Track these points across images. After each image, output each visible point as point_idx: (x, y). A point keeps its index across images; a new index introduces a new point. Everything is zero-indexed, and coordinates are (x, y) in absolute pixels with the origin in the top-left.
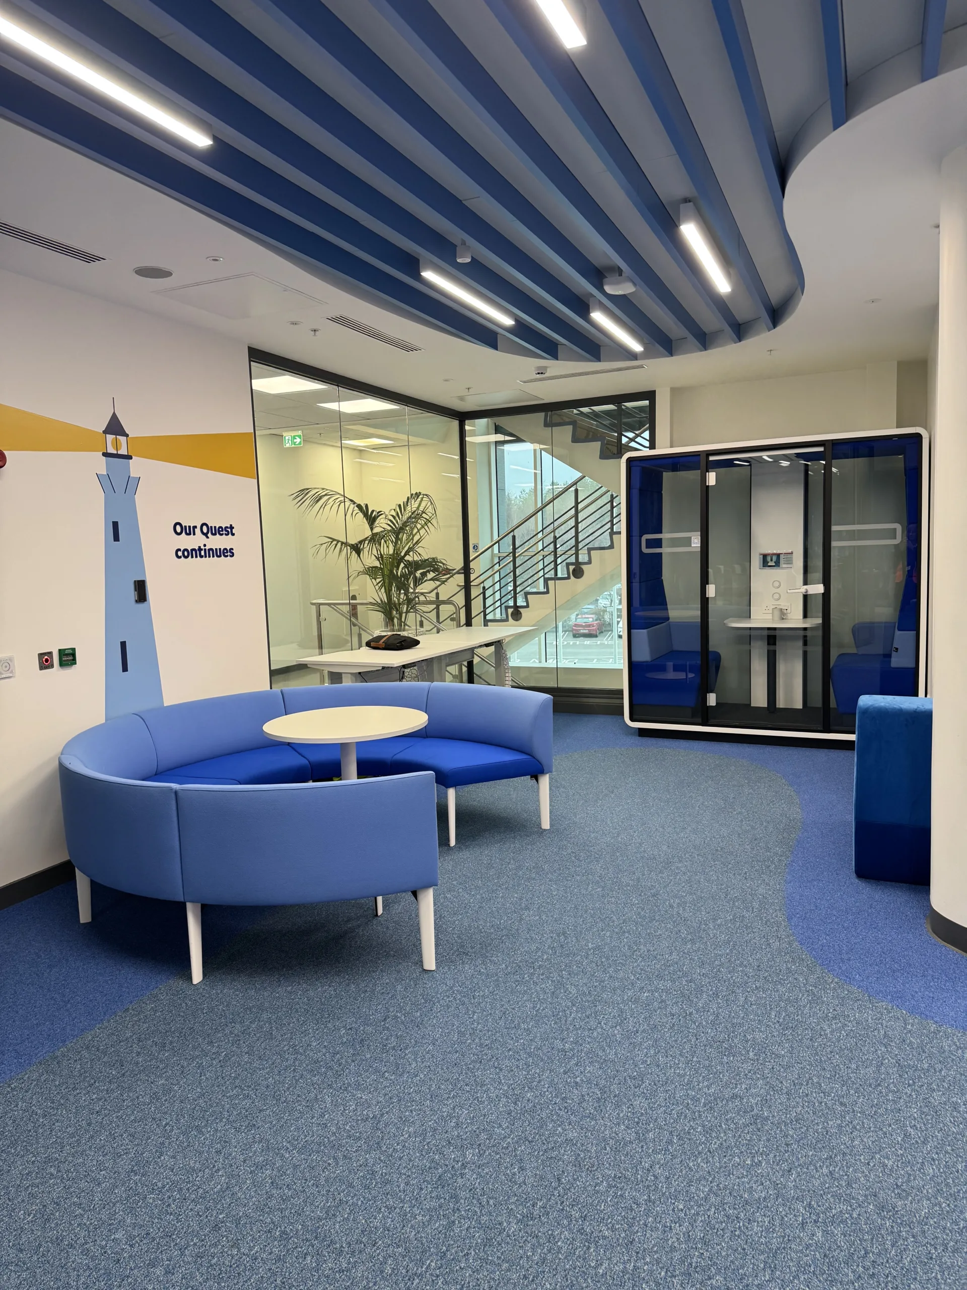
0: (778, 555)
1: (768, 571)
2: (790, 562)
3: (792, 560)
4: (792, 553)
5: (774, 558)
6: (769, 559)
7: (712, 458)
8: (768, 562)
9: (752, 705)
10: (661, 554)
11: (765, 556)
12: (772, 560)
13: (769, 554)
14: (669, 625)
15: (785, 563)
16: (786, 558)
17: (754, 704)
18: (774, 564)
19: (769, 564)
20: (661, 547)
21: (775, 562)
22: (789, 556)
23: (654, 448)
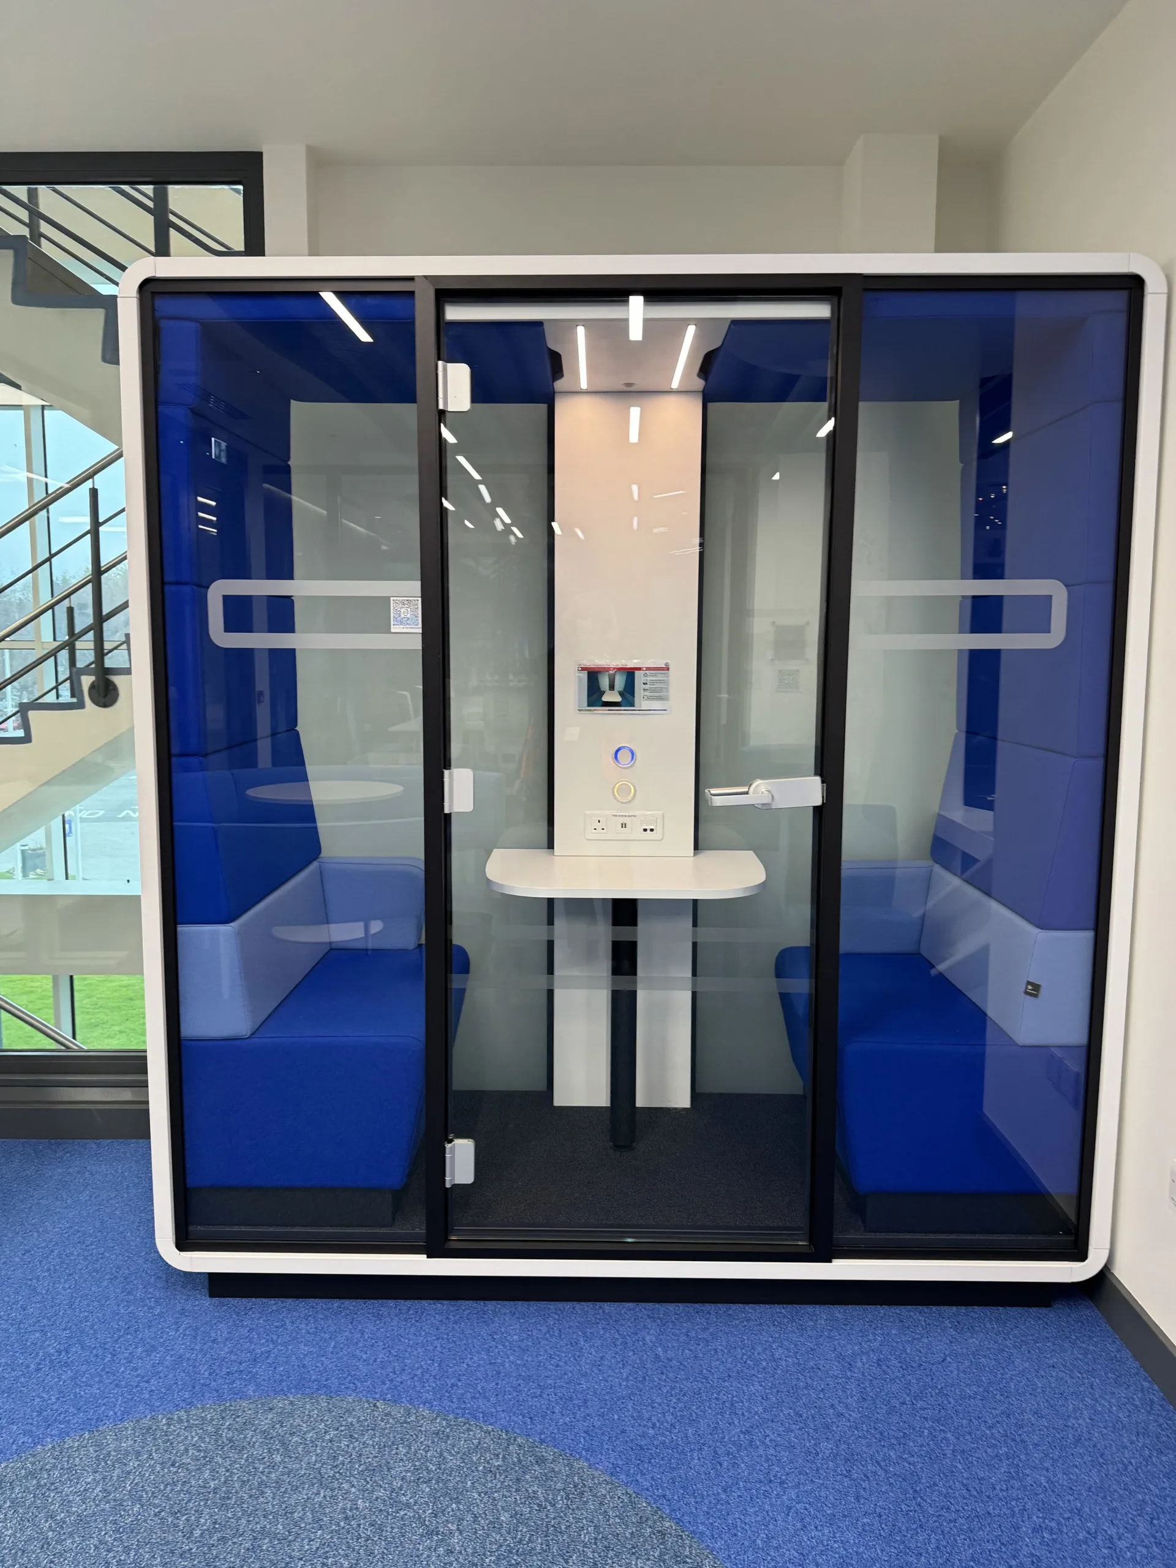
0: (630, 674)
1: (602, 718)
2: (661, 695)
3: (667, 689)
4: (667, 668)
5: (620, 682)
6: (604, 682)
7: (454, 313)
8: (603, 693)
9: (558, 1101)
10: (292, 652)
11: (593, 675)
12: (612, 687)
13: (607, 669)
14: (321, 872)
15: (649, 698)
16: (653, 682)
17: (562, 1098)
18: (618, 699)
19: (605, 698)
20: (290, 628)
21: (621, 694)
22: (660, 676)
23: (261, 252)
